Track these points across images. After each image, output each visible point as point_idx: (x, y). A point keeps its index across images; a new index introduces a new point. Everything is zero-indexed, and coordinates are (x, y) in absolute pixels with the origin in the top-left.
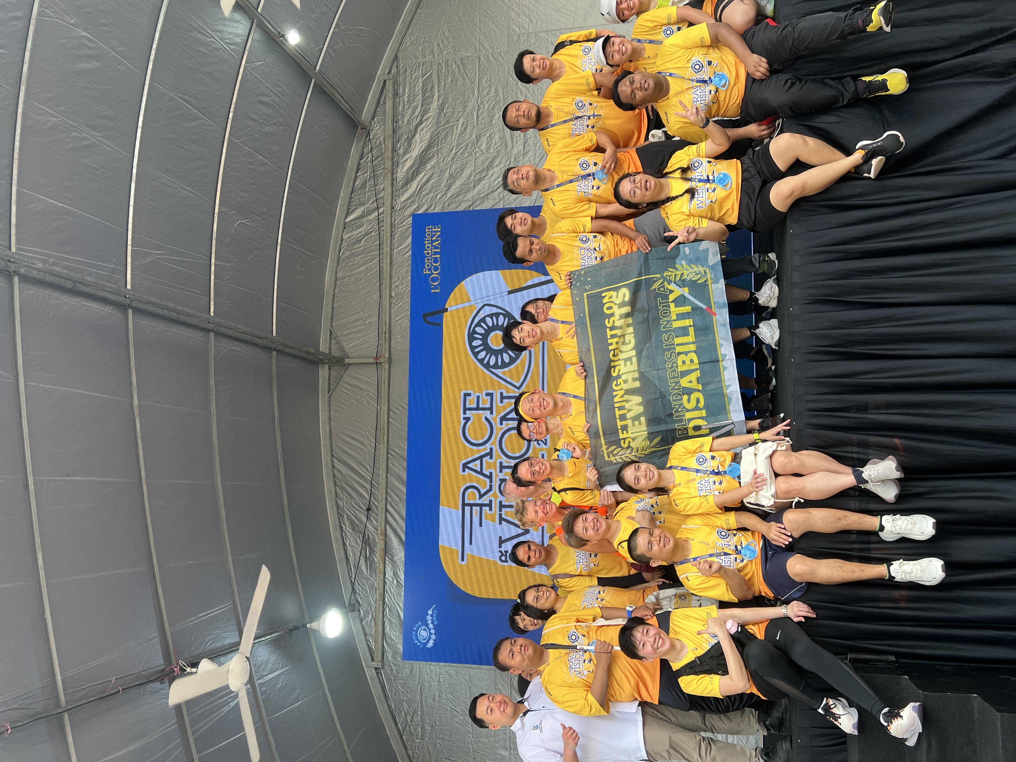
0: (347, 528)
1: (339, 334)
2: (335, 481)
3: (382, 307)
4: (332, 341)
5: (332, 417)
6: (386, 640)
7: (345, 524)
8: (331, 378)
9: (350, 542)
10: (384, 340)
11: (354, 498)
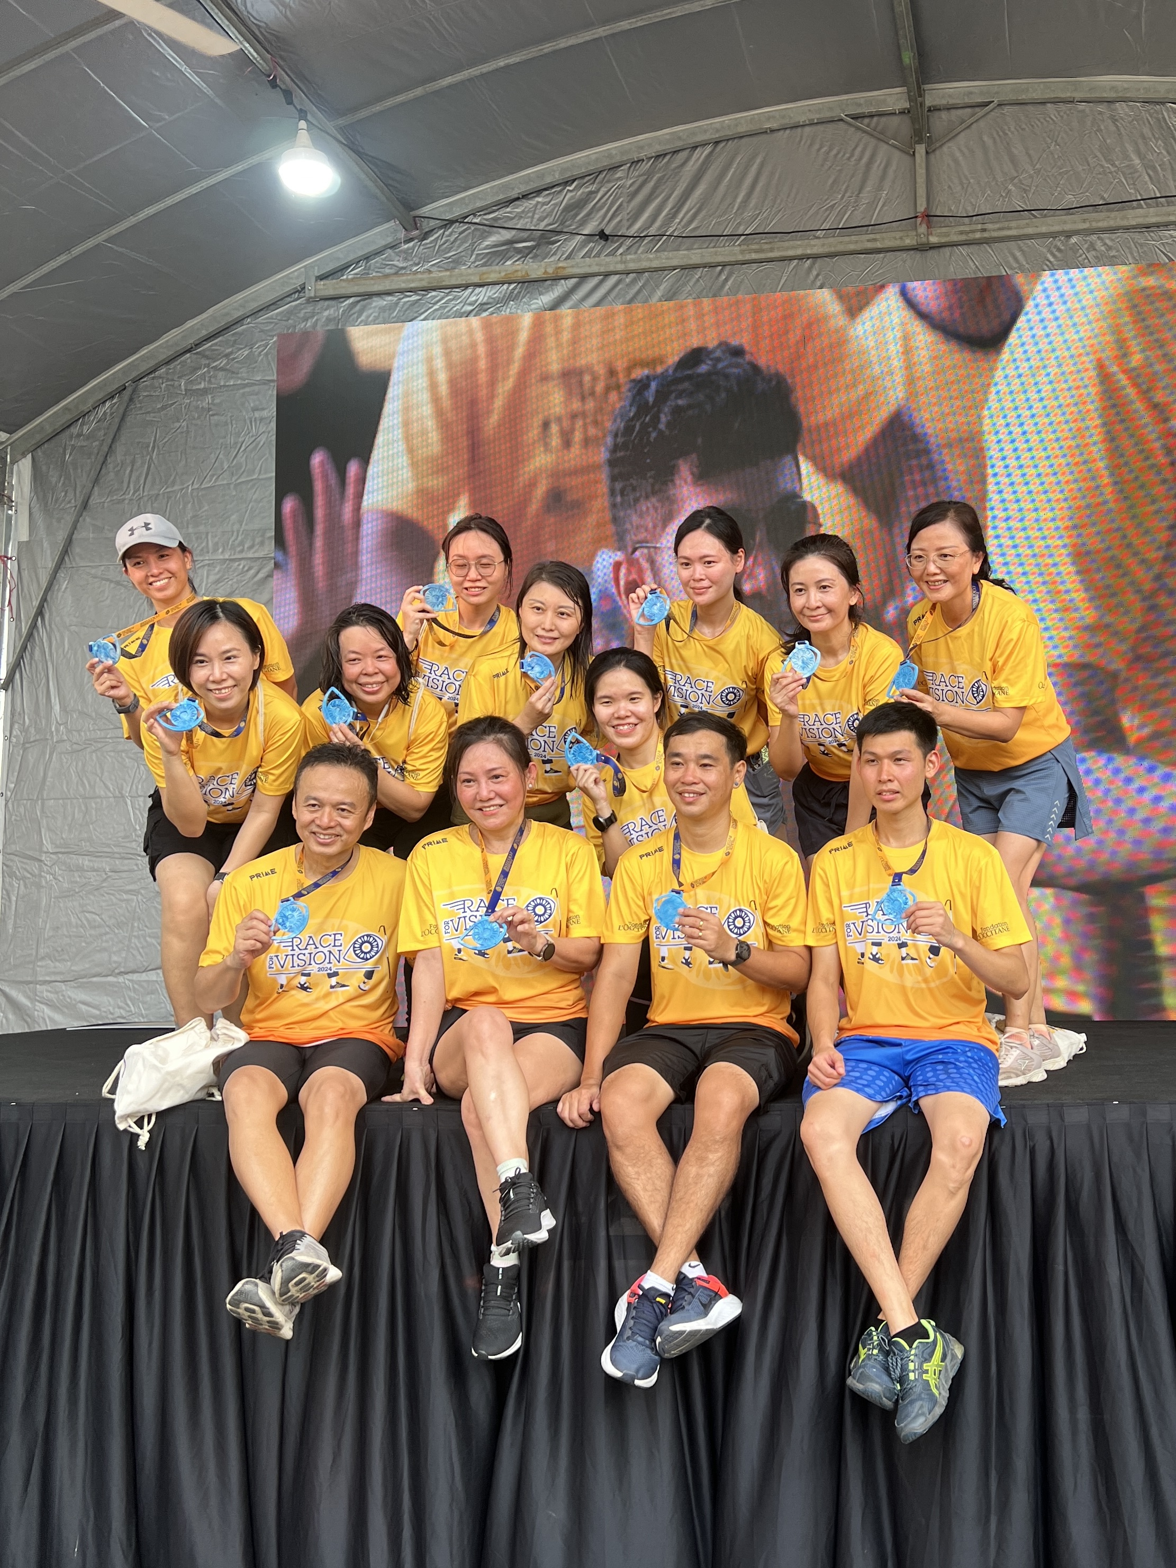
0: (570, 195)
1: (982, 123)
2: (665, 155)
3: (1045, 216)
4: (969, 110)
5: (799, 130)
6: (359, 301)
7: (577, 188)
8: (884, 119)
9: (544, 204)
10: (967, 228)
11: (629, 202)
